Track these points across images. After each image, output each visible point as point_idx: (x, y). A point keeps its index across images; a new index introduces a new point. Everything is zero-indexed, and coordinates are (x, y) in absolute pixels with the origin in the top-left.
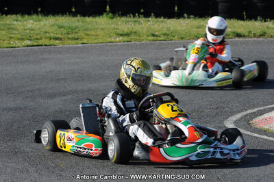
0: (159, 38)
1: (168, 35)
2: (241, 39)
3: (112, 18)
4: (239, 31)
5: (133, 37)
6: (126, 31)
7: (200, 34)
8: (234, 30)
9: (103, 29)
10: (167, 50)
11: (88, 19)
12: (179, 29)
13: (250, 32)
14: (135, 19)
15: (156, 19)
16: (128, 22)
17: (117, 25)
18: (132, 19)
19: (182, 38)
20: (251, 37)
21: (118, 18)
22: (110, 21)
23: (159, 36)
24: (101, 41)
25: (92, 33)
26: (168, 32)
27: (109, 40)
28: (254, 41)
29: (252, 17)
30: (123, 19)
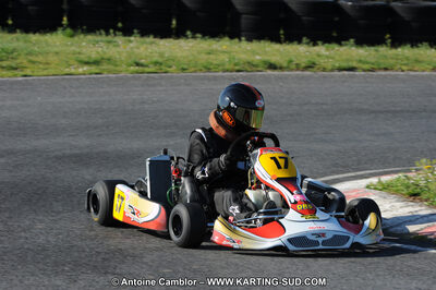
0: (147, 69)
1: (161, 64)
2: (276, 73)
3: (72, 36)
4: (274, 59)
5: (105, 66)
6: (94, 56)
7: (212, 64)
8: (266, 58)
9: (57, 53)
10: (161, 88)
11: (34, 37)
12: (179, 55)
13: (291, 61)
14: (109, 38)
15: (142, 40)
16: (97, 42)
17: (80, 47)
18: (104, 38)
19: (184, 69)
20: (292, 70)
21: (82, 36)
22: (69, 41)
23: (147, 66)
24: (53, 72)
25: (40, 59)
26: (160, 60)
27: (67, 70)
28: (297, 77)
29: (294, 37)
30: (90, 37)
